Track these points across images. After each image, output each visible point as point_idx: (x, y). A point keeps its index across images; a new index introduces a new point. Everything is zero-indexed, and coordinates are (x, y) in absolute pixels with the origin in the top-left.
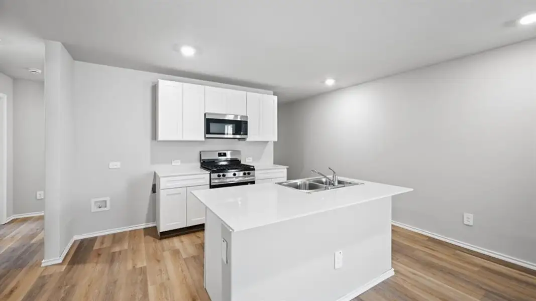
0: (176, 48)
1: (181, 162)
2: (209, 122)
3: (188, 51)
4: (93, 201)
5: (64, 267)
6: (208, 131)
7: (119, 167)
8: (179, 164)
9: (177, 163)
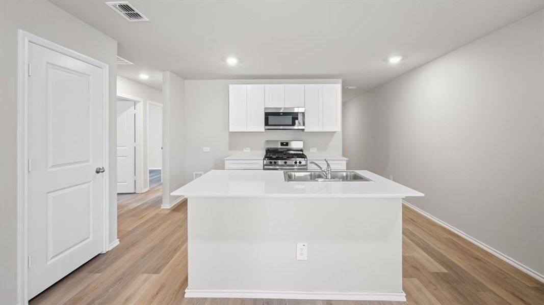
0: (223, 59)
1: (251, 150)
2: (268, 115)
3: (232, 61)
4: (194, 173)
5: (169, 211)
6: (267, 124)
7: (209, 151)
8: (249, 151)
9: (247, 150)
